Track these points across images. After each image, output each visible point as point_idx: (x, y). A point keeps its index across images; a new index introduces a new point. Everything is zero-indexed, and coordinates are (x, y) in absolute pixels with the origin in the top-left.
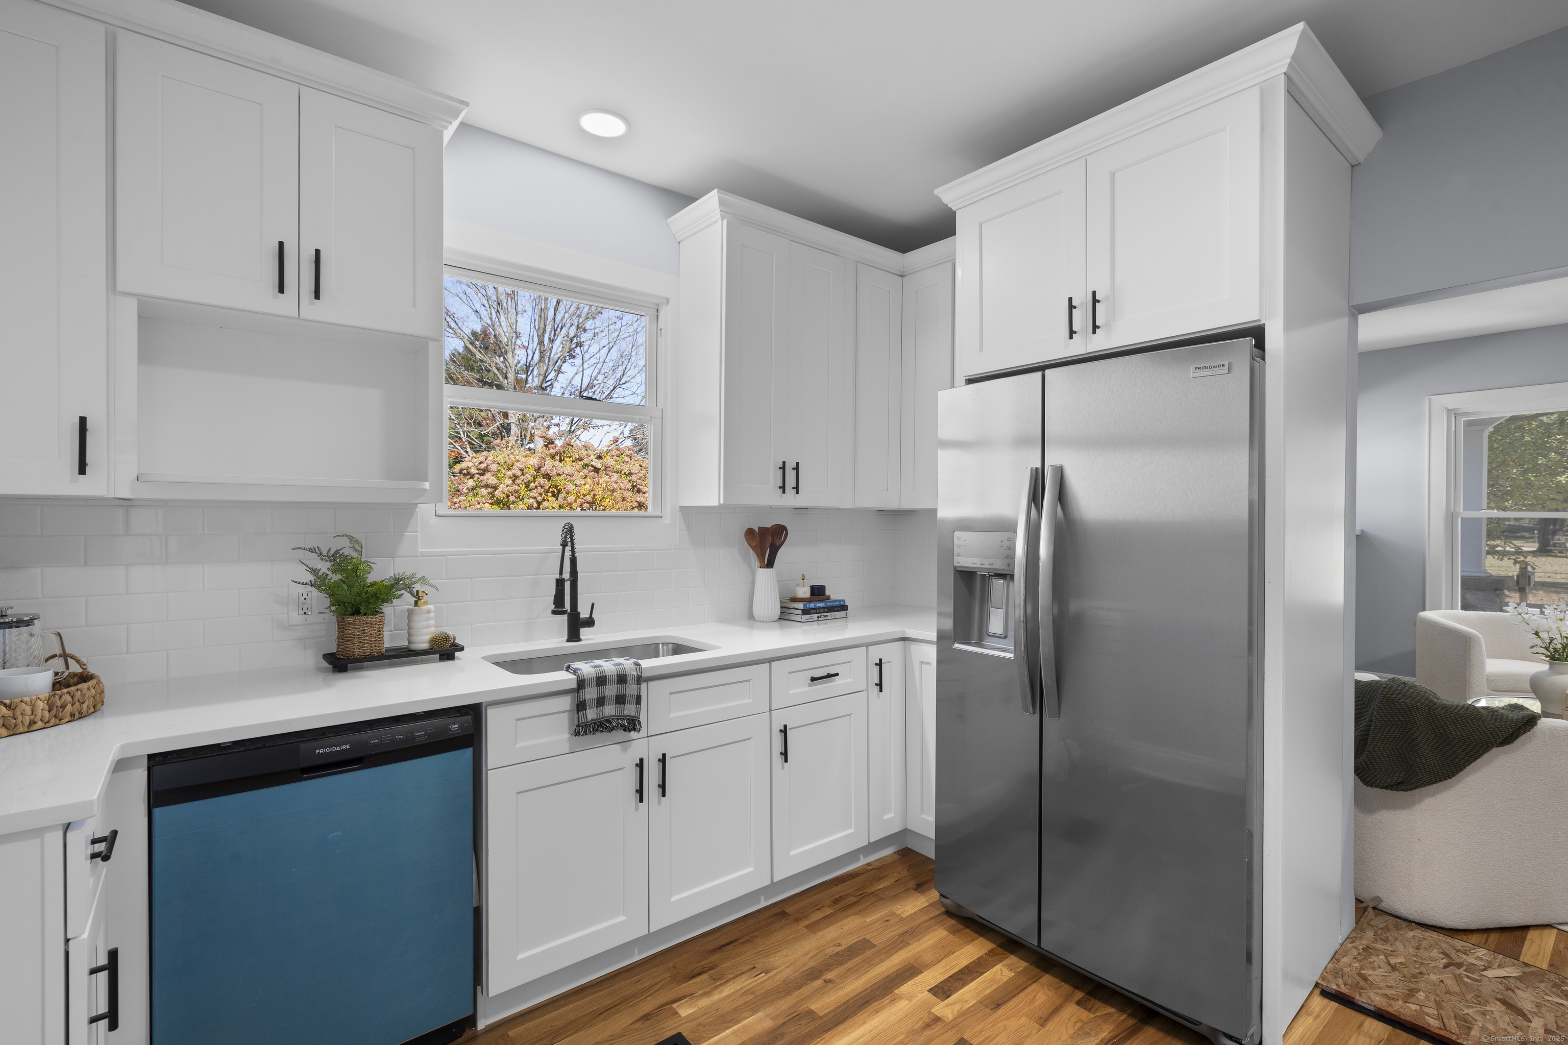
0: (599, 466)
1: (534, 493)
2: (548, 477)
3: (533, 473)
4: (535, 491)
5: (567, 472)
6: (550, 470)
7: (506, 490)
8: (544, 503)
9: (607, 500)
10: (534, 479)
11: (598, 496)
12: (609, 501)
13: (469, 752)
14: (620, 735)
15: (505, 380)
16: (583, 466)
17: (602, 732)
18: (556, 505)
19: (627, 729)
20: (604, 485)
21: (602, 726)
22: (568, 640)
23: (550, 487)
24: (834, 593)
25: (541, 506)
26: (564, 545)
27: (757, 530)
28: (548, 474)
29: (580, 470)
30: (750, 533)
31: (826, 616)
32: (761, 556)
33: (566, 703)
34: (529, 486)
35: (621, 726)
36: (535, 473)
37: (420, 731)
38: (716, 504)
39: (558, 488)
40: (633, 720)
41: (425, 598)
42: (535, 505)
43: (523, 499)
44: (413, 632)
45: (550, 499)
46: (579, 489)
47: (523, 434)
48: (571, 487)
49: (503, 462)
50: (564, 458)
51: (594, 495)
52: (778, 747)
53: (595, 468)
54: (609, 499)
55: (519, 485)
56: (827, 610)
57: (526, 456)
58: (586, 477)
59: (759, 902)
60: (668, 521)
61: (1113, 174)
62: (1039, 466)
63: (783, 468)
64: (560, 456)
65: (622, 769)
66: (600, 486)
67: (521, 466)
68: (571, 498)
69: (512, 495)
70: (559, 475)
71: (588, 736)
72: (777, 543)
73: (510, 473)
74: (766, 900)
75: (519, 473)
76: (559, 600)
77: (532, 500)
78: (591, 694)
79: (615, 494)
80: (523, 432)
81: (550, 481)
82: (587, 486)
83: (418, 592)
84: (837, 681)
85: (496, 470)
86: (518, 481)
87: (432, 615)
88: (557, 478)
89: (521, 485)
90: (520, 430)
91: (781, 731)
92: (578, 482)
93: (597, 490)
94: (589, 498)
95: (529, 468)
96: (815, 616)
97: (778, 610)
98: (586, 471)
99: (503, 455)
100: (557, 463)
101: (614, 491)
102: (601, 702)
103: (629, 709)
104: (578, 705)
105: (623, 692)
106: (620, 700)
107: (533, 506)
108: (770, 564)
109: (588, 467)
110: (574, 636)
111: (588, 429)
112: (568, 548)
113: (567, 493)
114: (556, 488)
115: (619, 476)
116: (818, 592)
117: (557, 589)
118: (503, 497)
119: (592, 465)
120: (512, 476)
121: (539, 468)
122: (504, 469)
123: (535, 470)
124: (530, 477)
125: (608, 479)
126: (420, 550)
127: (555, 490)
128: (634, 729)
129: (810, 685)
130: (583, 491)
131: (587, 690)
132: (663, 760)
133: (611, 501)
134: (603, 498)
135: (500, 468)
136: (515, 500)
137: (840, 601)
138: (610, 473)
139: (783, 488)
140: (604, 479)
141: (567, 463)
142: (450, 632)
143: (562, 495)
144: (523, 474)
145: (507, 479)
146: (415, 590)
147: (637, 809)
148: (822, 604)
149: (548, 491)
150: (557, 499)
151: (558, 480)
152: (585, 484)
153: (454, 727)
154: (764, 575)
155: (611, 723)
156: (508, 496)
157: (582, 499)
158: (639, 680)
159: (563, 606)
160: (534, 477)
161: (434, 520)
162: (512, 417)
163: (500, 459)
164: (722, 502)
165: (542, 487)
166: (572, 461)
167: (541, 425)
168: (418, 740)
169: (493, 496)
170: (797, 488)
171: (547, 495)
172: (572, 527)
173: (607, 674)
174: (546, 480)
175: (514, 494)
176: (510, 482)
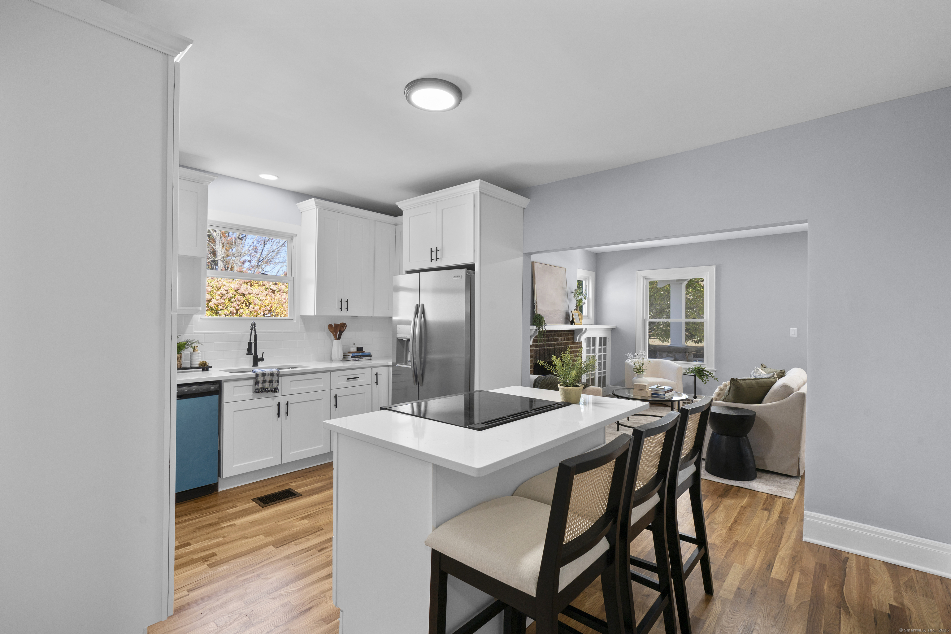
0: (275, 289)
1: (234, 304)
2: (243, 295)
3: (234, 293)
4: (235, 303)
5: (255, 292)
6: (245, 291)
7: (216, 302)
8: (240, 310)
9: (279, 309)
10: (234, 296)
11: (274, 307)
12: (280, 310)
13: (217, 396)
14: (271, 394)
15: (215, 232)
16: (265, 289)
17: (264, 392)
18: (248, 311)
19: (273, 392)
20: (278, 300)
21: (264, 390)
22: (253, 366)
23: (244, 301)
24: (366, 350)
25: (239, 312)
26: (252, 330)
27: (333, 325)
28: (243, 293)
29: (263, 292)
30: (330, 326)
31: (362, 359)
32: (335, 336)
33: (252, 382)
34: (231, 300)
35: (272, 390)
36: (235, 293)
37: (201, 388)
38: (313, 315)
39: (250, 302)
40: (276, 388)
41: (197, 348)
42: (235, 311)
43: (227, 307)
44: (192, 361)
45: (244, 308)
46: (262, 303)
47: (226, 267)
48: (257, 301)
49: (214, 285)
50: (253, 284)
51: (272, 306)
52: (333, 403)
53: (273, 290)
54: (280, 308)
55: (225, 300)
56: (362, 356)
57: (229, 282)
58: (267, 295)
59: (327, 460)
60: (296, 321)
61: (443, 210)
62: (418, 304)
63: (341, 301)
64: (251, 283)
65: (272, 406)
66: (275, 300)
67: (226, 289)
68: (257, 308)
69: (220, 305)
70: (250, 294)
71: (259, 393)
72: (342, 330)
73: (219, 292)
74: (329, 460)
75: (225, 293)
76: (249, 350)
77: (233, 308)
78: (260, 379)
79: (284, 306)
80: (226, 266)
81: (245, 298)
82: (267, 301)
83: (194, 346)
84: (359, 380)
85: (210, 291)
86: (224, 297)
87: (200, 355)
88: (249, 296)
89: (226, 300)
90: (224, 264)
91: (335, 397)
92: (262, 298)
93: (273, 303)
94: (268, 308)
95: (231, 290)
96: (357, 359)
97: (342, 357)
98: (267, 292)
99: (214, 282)
100: (249, 287)
101: (283, 303)
102: (264, 382)
103: (275, 385)
104: (256, 383)
105: (272, 379)
106: (271, 381)
107: (233, 312)
108: (339, 338)
109: (268, 289)
110: (255, 364)
111: (269, 264)
112: (253, 331)
113: (255, 305)
114: (248, 301)
115: (287, 295)
116: (360, 349)
117: (248, 346)
118: (215, 307)
119: (270, 288)
120: (220, 294)
121: (238, 290)
122: (215, 290)
123: (235, 291)
124: (231, 295)
125: (280, 297)
126: (194, 332)
127: (248, 303)
128: (276, 392)
129: (347, 381)
130: (264, 304)
131: (259, 377)
132: (287, 404)
133: (281, 310)
134: (277, 308)
135: (212, 290)
136: (222, 308)
137: (368, 353)
138: (282, 294)
139: (341, 309)
140: (277, 296)
141: (255, 287)
142: (207, 361)
143: (252, 305)
144: (227, 293)
145: (217, 296)
146: (193, 346)
147: (277, 420)
148: (360, 354)
149: (243, 303)
150: (249, 308)
151: (250, 297)
152: (266, 300)
153: (212, 388)
154: (336, 342)
155: (268, 389)
156: (217, 306)
157: (264, 308)
158: (278, 375)
159: (251, 352)
160: (234, 295)
161: (199, 320)
162: (219, 256)
163: (213, 283)
164: (315, 314)
165: (239, 301)
166: (259, 286)
167: (238, 261)
168: (200, 391)
169: (208, 306)
170: (347, 309)
171: (243, 306)
172: (255, 323)
173: (266, 373)
174: (242, 297)
175: (222, 305)
176: (219, 298)
